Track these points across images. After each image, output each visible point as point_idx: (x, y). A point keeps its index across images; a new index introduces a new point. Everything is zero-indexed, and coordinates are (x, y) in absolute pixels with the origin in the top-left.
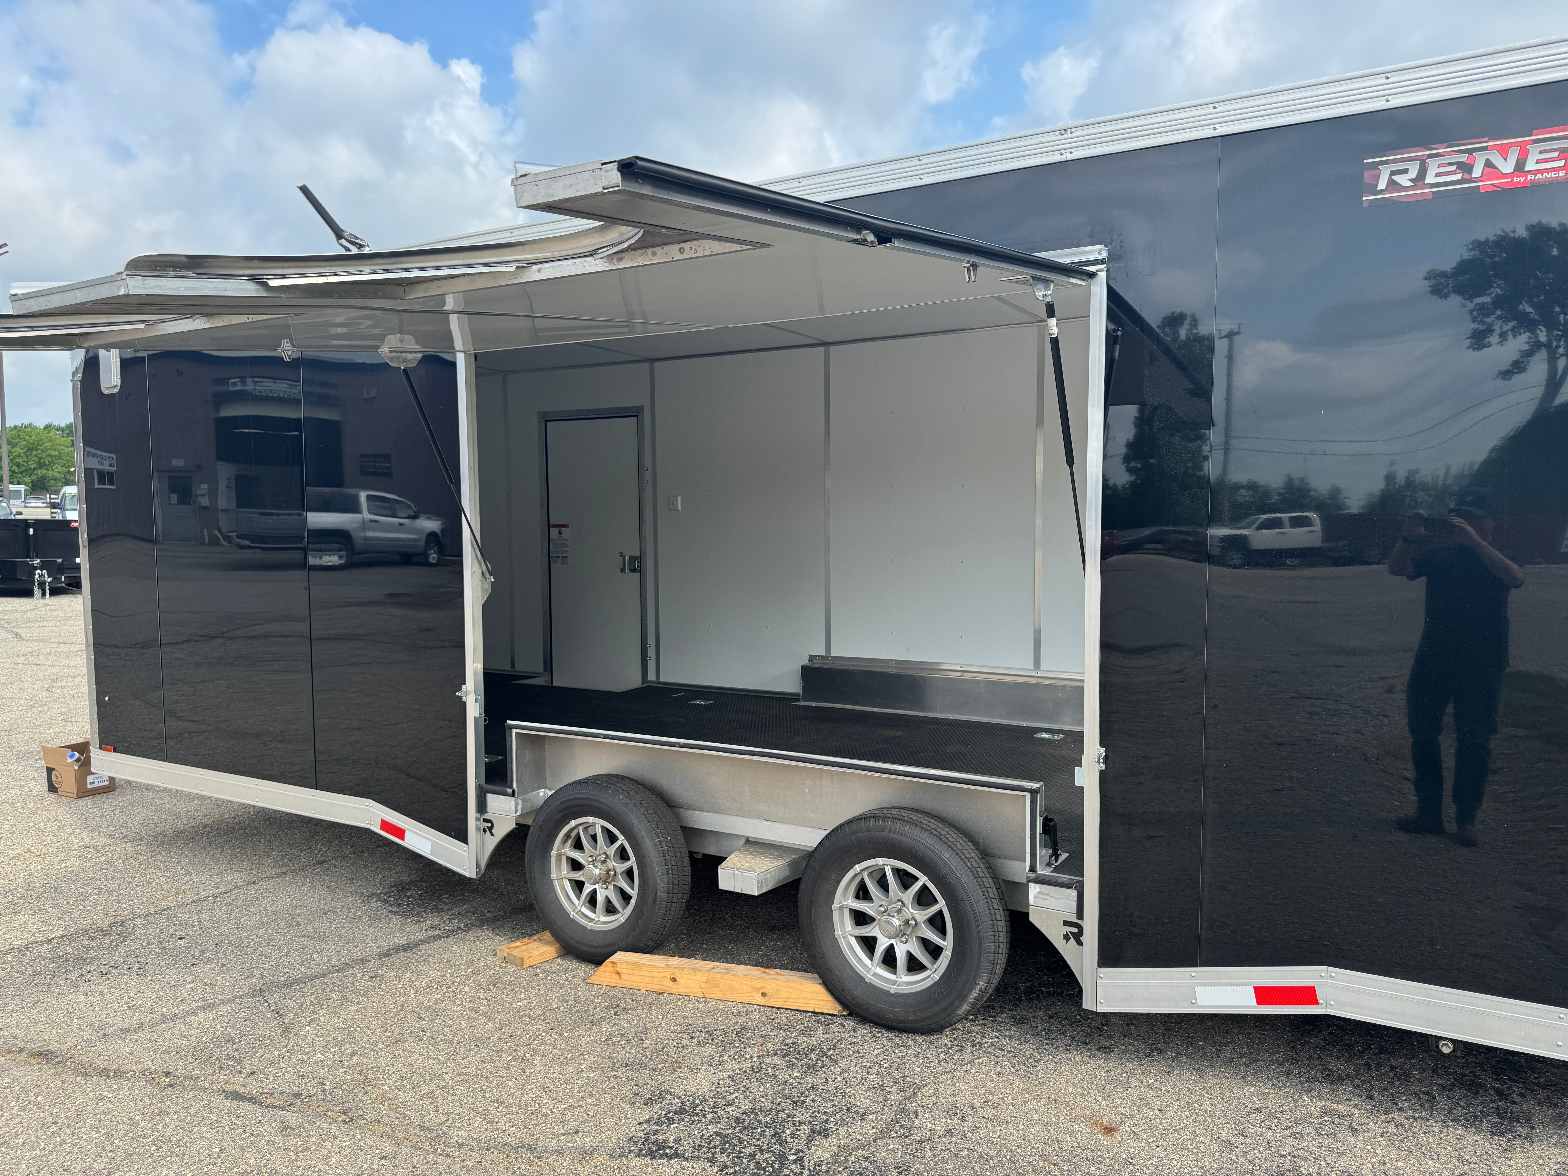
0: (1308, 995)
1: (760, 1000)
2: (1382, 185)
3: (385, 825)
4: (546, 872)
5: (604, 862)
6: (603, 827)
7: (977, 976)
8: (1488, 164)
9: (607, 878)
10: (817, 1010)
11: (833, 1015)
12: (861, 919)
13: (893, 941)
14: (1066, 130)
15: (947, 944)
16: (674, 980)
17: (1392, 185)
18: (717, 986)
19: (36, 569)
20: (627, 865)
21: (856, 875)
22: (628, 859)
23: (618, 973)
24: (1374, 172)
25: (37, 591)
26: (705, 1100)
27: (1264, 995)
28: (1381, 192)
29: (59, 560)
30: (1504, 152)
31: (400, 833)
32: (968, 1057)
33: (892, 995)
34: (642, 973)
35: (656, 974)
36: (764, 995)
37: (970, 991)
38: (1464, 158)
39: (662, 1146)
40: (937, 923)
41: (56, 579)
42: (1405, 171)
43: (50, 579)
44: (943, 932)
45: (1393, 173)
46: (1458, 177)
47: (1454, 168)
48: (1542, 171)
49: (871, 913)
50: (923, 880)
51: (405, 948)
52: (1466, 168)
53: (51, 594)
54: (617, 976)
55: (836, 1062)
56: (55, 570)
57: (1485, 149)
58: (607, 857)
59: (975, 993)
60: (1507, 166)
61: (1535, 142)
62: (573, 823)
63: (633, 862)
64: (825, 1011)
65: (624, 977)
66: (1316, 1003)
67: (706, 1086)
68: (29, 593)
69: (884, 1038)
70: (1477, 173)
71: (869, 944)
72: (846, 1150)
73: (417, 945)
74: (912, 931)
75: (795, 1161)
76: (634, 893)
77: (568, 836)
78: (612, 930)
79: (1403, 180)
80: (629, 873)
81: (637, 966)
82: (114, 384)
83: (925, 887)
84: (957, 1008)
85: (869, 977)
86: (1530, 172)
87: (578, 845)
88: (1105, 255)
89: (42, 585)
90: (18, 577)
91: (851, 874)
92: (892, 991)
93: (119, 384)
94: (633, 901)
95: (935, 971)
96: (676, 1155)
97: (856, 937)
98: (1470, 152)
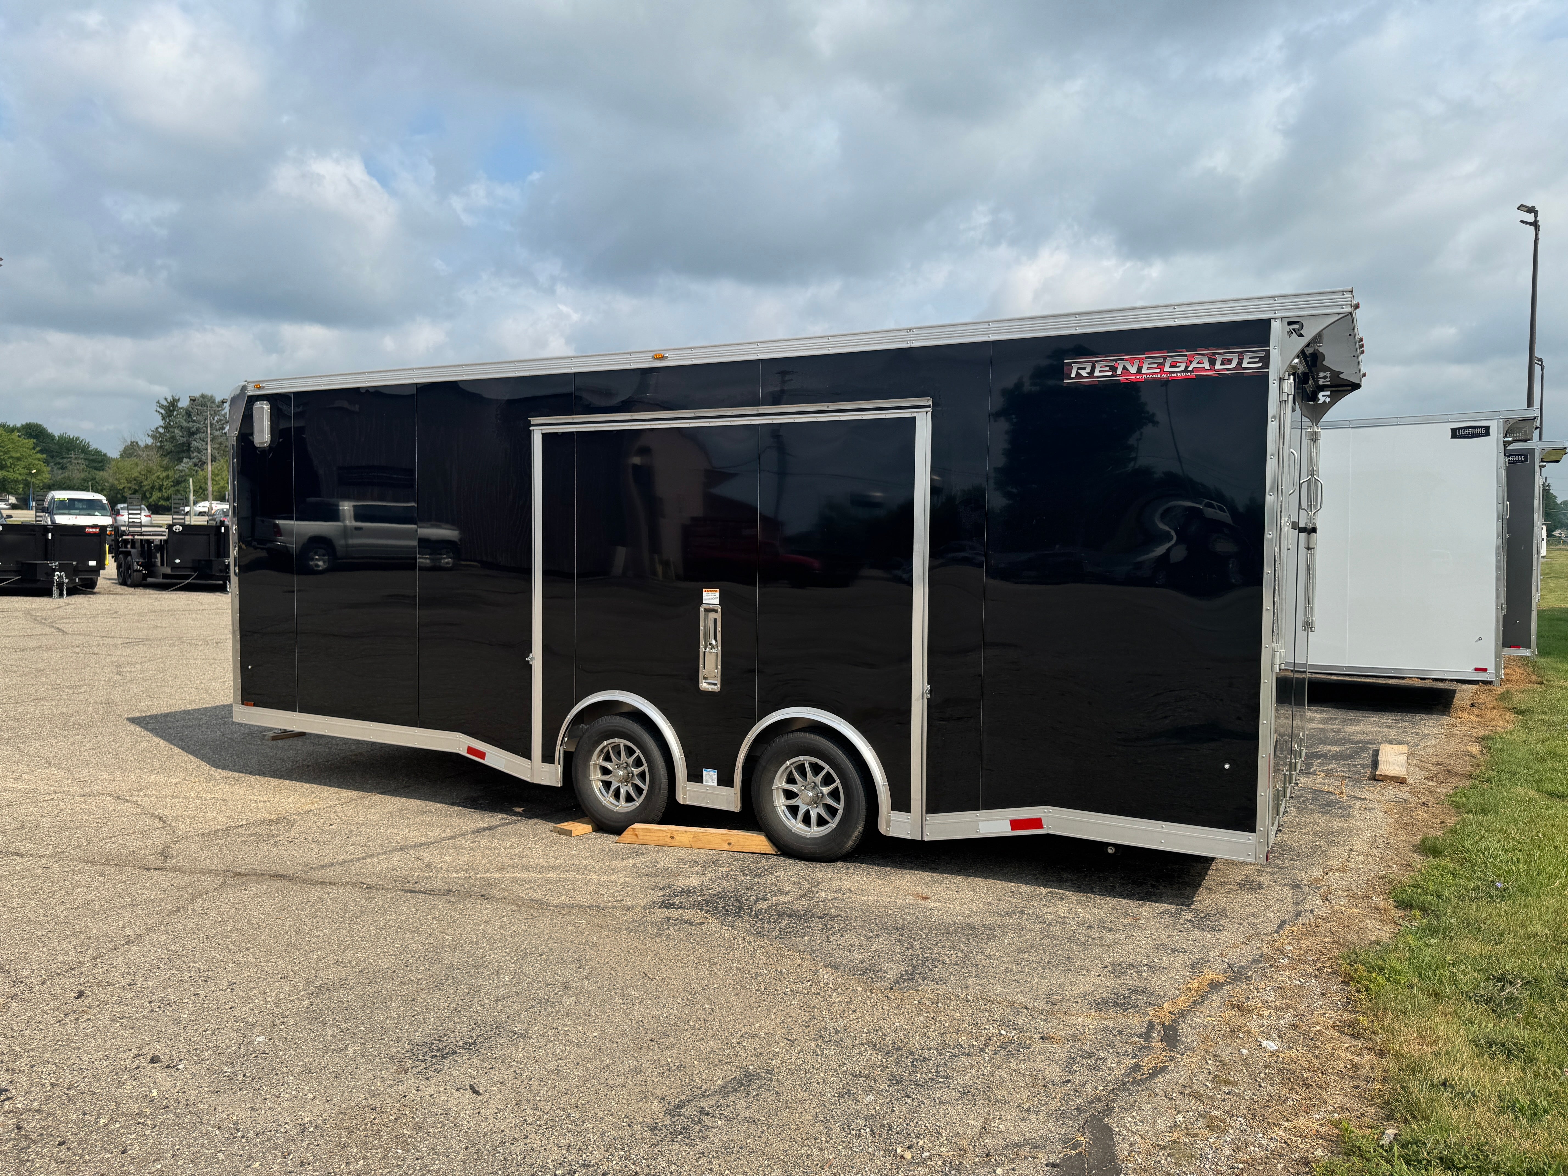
0: (1037, 823)
1: (727, 847)
2: (1073, 375)
3: (471, 750)
4: (586, 775)
5: (626, 768)
6: (625, 746)
7: (857, 823)
8: (1125, 368)
9: (626, 780)
10: (762, 852)
11: (772, 854)
12: (789, 795)
13: (809, 808)
14: (910, 330)
15: (840, 807)
16: (672, 837)
17: (1078, 375)
18: (700, 840)
19: (55, 570)
20: (641, 769)
21: (787, 768)
22: (642, 765)
23: (636, 835)
24: (1070, 367)
25: (55, 591)
26: (695, 888)
27: (1016, 824)
28: (1073, 379)
29: (74, 563)
30: (1132, 362)
31: (482, 755)
32: (851, 871)
33: (808, 839)
34: (652, 834)
35: (661, 835)
36: (729, 844)
37: (853, 832)
38: (1112, 364)
39: (674, 904)
40: (834, 794)
41: (72, 580)
42: (1084, 368)
43: (67, 581)
44: (838, 800)
45: (1079, 369)
46: (1110, 373)
47: (1108, 368)
48: (1150, 374)
49: (796, 791)
50: (827, 768)
51: (489, 829)
52: (1114, 369)
53: (68, 594)
54: (635, 837)
55: (772, 873)
56: (72, 572)
57: (1123, 359)
58: (628, 765)
59: (856, 834)
60: (1133, 370)
61: (1146, 358)
62: (605, 743)
63: (645, 767)
64: (767, 852)
65: (640, 837)
66: (1042, 827)
67: (695, 883)
68: (48, 593)
69: (802, 864)
70: (1119, 372)
71: (794, 810)
72: (777, 905)
73: (496, 827)
74: (821, 801)
75: (747, 909)
76: (645, 787)
77: (601, 751)
78: (631, 812)
79: (1084, 373)
80: (642, 776)
81: (649, 830)
82: (265, 440)
83: (828, 773)
84: (846, 843)
85: (794, 830)
86: (1144, 374)
87: (608, 758)
88: (931, 403)
89: (60, 585)
90: (38, 578)
91: (784, 767)
92: (808, 837)
93: (269, 441)
94: (645, 792)
95: (833, 824)
96: (681, 907)
97: (787, 806)
98: (1116, 360)
